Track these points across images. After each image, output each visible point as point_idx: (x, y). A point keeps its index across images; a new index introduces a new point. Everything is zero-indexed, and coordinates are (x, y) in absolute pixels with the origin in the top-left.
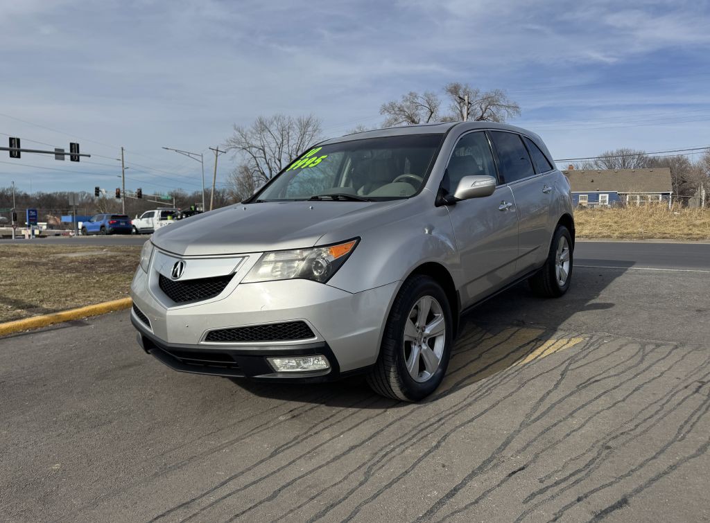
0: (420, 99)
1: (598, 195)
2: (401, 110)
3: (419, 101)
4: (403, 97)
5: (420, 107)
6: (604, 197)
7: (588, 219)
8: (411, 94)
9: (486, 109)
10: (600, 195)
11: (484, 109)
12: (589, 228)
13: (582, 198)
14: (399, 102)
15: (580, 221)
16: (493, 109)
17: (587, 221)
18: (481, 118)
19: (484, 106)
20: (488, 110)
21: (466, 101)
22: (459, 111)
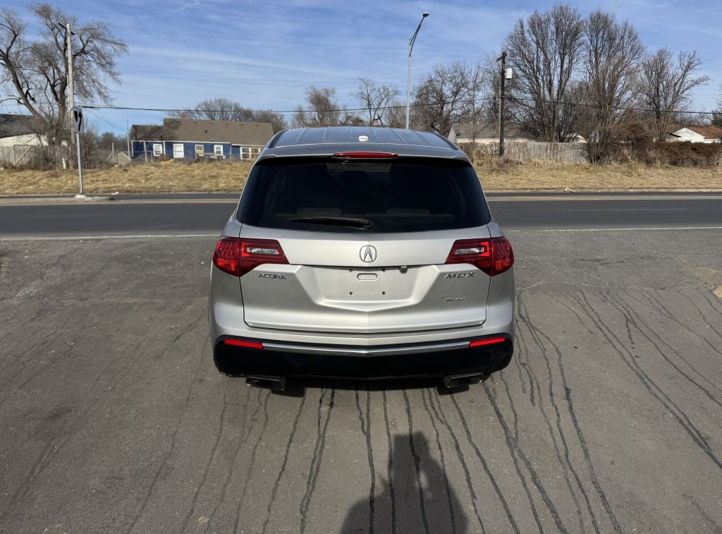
1: (213, 145)
6: (219, 149)
7: (219, 171)
9: (87, 42)
10: (215, 146)
11: (85, 42)
12: (223, 181)
13: (198, 148)
15: (213, 174)
16: (98, 44)
17: (218, 174)
18: (83, 51)
19: (85, 38)
20: (89, 44)
21: (69, 31)
22: (52, 39)
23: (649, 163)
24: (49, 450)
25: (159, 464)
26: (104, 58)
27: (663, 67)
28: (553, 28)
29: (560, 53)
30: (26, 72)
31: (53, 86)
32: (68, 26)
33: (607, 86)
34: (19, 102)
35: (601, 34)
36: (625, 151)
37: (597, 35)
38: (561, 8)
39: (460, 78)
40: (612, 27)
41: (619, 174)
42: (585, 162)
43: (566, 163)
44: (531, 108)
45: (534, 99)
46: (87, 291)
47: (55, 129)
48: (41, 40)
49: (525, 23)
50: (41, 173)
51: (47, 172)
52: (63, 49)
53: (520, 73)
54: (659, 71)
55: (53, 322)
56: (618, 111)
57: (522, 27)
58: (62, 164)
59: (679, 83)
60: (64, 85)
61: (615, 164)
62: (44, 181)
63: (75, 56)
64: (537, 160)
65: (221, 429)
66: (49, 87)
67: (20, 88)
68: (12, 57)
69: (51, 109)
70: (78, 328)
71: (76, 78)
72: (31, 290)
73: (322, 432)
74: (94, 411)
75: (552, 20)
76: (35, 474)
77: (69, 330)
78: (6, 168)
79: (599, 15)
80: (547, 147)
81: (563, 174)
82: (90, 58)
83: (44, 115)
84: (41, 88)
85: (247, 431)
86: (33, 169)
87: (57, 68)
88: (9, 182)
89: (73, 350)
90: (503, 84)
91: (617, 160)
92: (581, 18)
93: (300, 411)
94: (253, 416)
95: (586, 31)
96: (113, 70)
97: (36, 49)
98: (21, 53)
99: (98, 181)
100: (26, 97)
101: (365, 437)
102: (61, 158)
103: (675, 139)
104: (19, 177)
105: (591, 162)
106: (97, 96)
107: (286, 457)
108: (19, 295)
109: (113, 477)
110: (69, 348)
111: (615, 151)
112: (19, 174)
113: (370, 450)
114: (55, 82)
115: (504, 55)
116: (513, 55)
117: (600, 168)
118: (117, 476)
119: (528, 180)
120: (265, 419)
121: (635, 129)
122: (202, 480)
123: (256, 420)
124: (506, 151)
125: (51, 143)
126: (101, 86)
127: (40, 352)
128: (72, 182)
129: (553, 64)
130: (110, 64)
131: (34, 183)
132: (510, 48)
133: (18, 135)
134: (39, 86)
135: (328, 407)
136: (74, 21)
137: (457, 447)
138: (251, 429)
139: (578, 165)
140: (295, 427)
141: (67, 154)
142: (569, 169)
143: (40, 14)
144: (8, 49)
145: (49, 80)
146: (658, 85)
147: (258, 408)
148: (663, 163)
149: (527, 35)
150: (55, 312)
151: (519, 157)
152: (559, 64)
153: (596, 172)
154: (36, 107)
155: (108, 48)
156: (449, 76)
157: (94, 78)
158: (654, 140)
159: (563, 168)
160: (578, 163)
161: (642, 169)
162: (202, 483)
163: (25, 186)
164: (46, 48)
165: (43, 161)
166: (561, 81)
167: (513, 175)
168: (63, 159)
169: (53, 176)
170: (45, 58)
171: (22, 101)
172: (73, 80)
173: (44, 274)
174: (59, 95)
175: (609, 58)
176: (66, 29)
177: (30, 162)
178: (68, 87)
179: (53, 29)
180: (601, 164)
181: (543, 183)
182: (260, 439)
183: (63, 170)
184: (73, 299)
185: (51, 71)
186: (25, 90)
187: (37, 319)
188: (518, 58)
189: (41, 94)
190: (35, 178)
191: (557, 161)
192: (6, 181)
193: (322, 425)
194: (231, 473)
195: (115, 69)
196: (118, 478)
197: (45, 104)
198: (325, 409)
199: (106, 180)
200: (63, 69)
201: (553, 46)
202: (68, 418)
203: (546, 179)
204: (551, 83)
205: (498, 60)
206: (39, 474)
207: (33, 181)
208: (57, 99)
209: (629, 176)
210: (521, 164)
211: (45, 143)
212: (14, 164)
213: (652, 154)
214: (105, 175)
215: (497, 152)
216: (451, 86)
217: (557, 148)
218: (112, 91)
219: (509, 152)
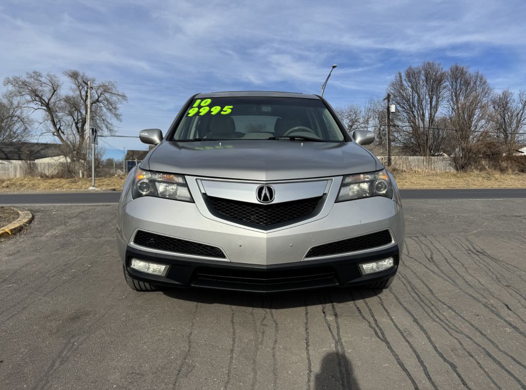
0: (44, 78)
2: (25, 84)
3: (43, 79)
4: (28, 74)
5: (43, 85)
8: (35, 72)
9: (101, 94)
11: (99, 94)
14: (24, 77)
16: (107, 95)
18: (97, 101)
19: (99, 92)
20: (102, 95)
21: (89, 86)
22: (78, 93)
23: (503, 171)
24: (69, 346)
25: (179, 362)
26: (111, 105)
27: (507, 103)
28: (423, 77)
29: (429, 95)
30: (60, 114)
31: (76, 124)
32: (89, 83)
33: (466, 116)
34: (53, 134)
35: (459, 80)
36: (483, 162)
37: (456, 82)
38: (429, 63)
39: (354, 115)
40: (467, 75)
41: (480, 179)
42: (453, 171)
43: (438, 171)
44: (409, 133)
45: (411, 126)
46: (100, 233)
47: (76, 152)
48: (71, 94)
49: (403, 74)
50: (65, 180)
51: (69, 180)
52: (84, 99)
53: (400, 109)
54: (505, 106)
55: (74, 251)
56: (476, 133)
57: (400, 77)
58: (79, 174)
59: (520, 114)
60: (84, 122)
61: (476, 172)
62: (67, 185)
63: (92, 104)
64: (417, 169)
65: (234, 332)
66: (74, 124)
67: (55, 125)
68: (51, 105)
69: (74, 139)
70: (94, 256)
71: (92, 118)
72: (57, 231)
73: (337, 337)
74: (110, 315)
75: (423, 72)
76: (55, 368)
77: (87, 256)
78: (42, 177)
79: (457, 68)
80: (423, 160)
81: (438, 179)
82: (102, 105)
83: (69, 143)
84: (69, 125)
85: (260, 335)
86: (60, 178)
87: (80, 112)
88: (43, 186)
89: (90, 270)
90: (389, 117)
91: (477, 169)
92: (444, 70)
93: (307, 319)
94: (262, 322)
95: (448, 79)
96: (117, 113)
97: (68, 100)
98: (58, 102)
99: (103, 185)
100: (58, 131)
101: (385, 344)
102: (79, 170)
103: (520, 154)
104: (50, 183)
105: (457, 170)
106: (105, 129)
107: (309, 359)
108: (47, 234)
109: (133, 373)
110: (87, 268)
111: (476, 162)
112: (50, 181)
113: (396, 356)
114: (78, 120)
115: (389, 96)
116: (395, 96)
117: (465, 174)
118: (138, 372)
119: (412, 183)
120: (274, 325)
121: (490, 146)
122: (227, 378)
123: (267, 326)
124: (393, 163)
125: (73, 161)
126: (108, 123)
127: (63, 271)
128: (85, 186)
129: (424, 102)
130: (115, 108)
131: (60, 187)
132: (392, 91)
133: (52, 156)
134: (67, 124)
135: (334, 317)
136: (93, 81)
137: (490, 355)
138: (263, 333)
139: (448, 172)
140: (307, 333)
141: (84, 167)
142: (441, 175)
143: (71, 77)
144: (49, 100)
145: (74, 119)
146: (504, 115)
147: (265, 315)
148: (513, 171)
149: (404, 82)
150: (75, 245)
151: (403, 167)
152: (429, 102)
153: (462, 177)
154: (64, 137)
155: (114, 98)
156: (346, 114)
157: (104, 118)
158: (504, 155)
159: (437, 175)
160: (448, 171)
161: (497, 175)
162: (228, 382)
163: (53, 189)
164: (74, 98)
165: (67, 173)
166: (431, 114)
167: (400, 179)
168: (80, 171)
169: (73, 182)
170: (73, 105)
171: (55, 134)
172: (90, 118)
173: (67, 222)
174: (80, 130)
175: (466, 97)
176: (88, 85)
177: (58, 173)
178: (86, 124)
179: (79, 87)
180: (465, 172)
181: (423, 185)
182: (276, 342)
183: (80, 178)
184: (89, 237)
185: (76, 113)
186: (58, 127)
187: (61, 249)
188: (398, 98)
189: (68, 129)
190: (61, 183)
191: (432, 170)
192: (41, 185)
193: (335, 332)
194: (256, 372)
195: (118, 112)
196: (138, 374)
197: (71, 135)
198: (331, 318)
199: (109, 184)
200: (84, 112)
201: (424, 90)
202: (87, 320)
203: (425, 182)
204: (423, 115)
205: (384, 100)
206: (58, 368)
207: (59, 185)
208: (78, 132)
209: (487, 180)
210: (405, 172)
211: (69, 160)
212: (47, 174)
213: (504, 164)
214: (108, 181)
215: (386, 164)
216: (348, 121)
217: (431, 160)
218: (115, 127)
219: (395, 163)
